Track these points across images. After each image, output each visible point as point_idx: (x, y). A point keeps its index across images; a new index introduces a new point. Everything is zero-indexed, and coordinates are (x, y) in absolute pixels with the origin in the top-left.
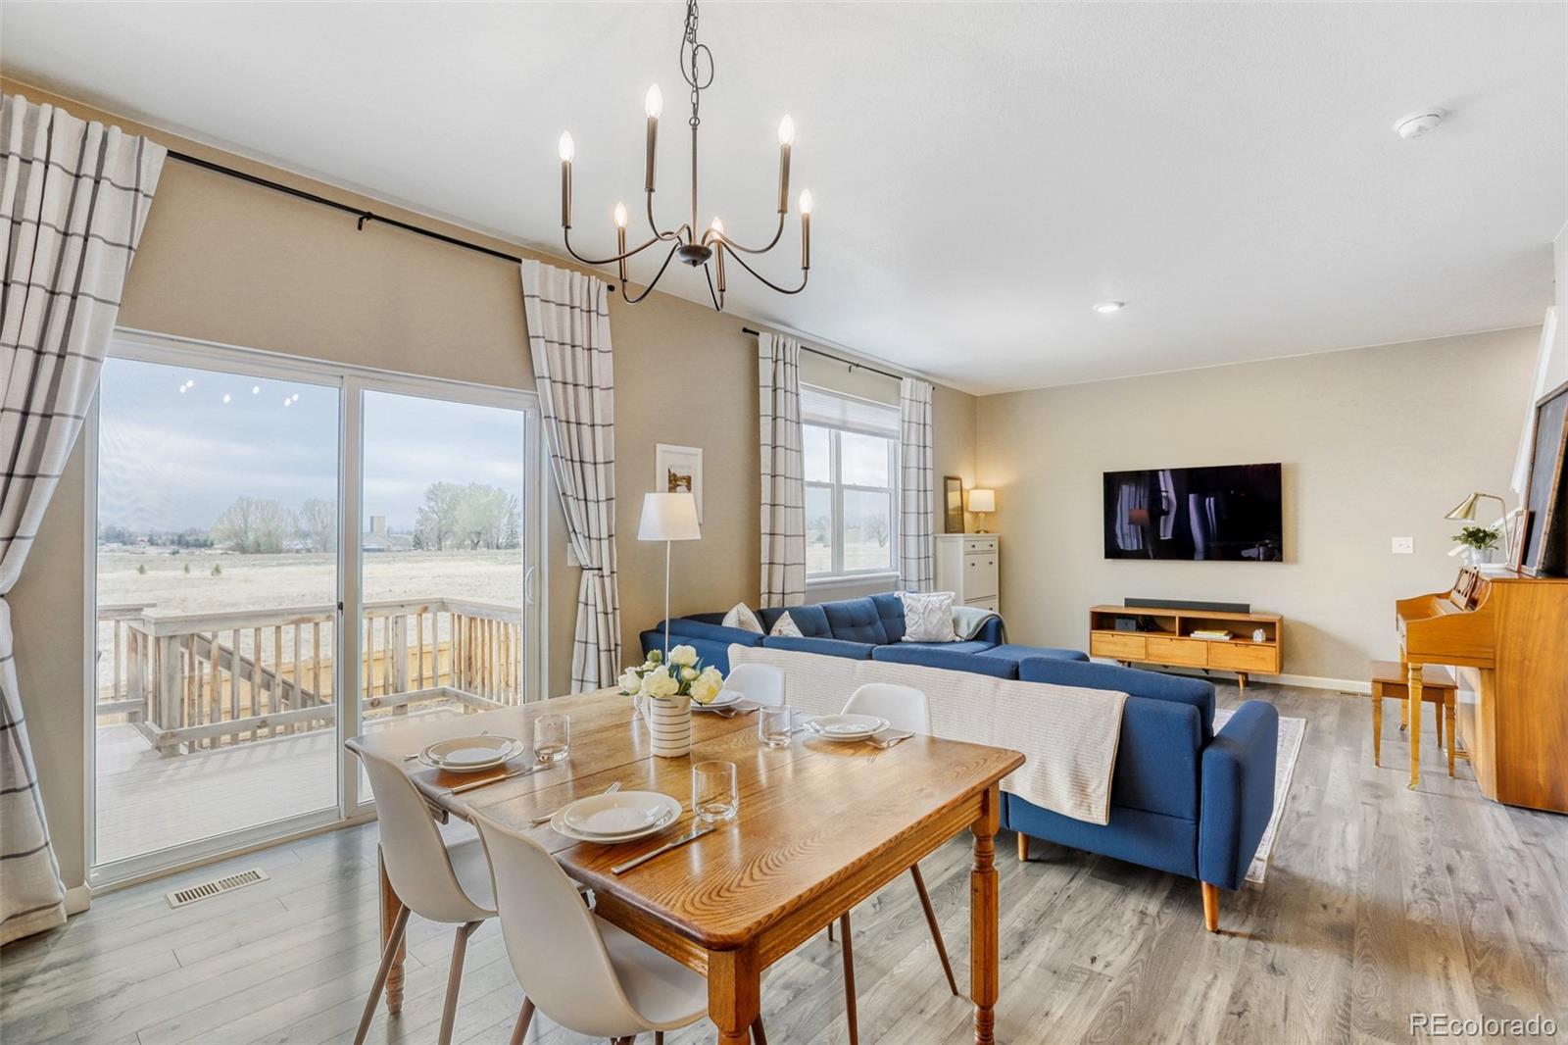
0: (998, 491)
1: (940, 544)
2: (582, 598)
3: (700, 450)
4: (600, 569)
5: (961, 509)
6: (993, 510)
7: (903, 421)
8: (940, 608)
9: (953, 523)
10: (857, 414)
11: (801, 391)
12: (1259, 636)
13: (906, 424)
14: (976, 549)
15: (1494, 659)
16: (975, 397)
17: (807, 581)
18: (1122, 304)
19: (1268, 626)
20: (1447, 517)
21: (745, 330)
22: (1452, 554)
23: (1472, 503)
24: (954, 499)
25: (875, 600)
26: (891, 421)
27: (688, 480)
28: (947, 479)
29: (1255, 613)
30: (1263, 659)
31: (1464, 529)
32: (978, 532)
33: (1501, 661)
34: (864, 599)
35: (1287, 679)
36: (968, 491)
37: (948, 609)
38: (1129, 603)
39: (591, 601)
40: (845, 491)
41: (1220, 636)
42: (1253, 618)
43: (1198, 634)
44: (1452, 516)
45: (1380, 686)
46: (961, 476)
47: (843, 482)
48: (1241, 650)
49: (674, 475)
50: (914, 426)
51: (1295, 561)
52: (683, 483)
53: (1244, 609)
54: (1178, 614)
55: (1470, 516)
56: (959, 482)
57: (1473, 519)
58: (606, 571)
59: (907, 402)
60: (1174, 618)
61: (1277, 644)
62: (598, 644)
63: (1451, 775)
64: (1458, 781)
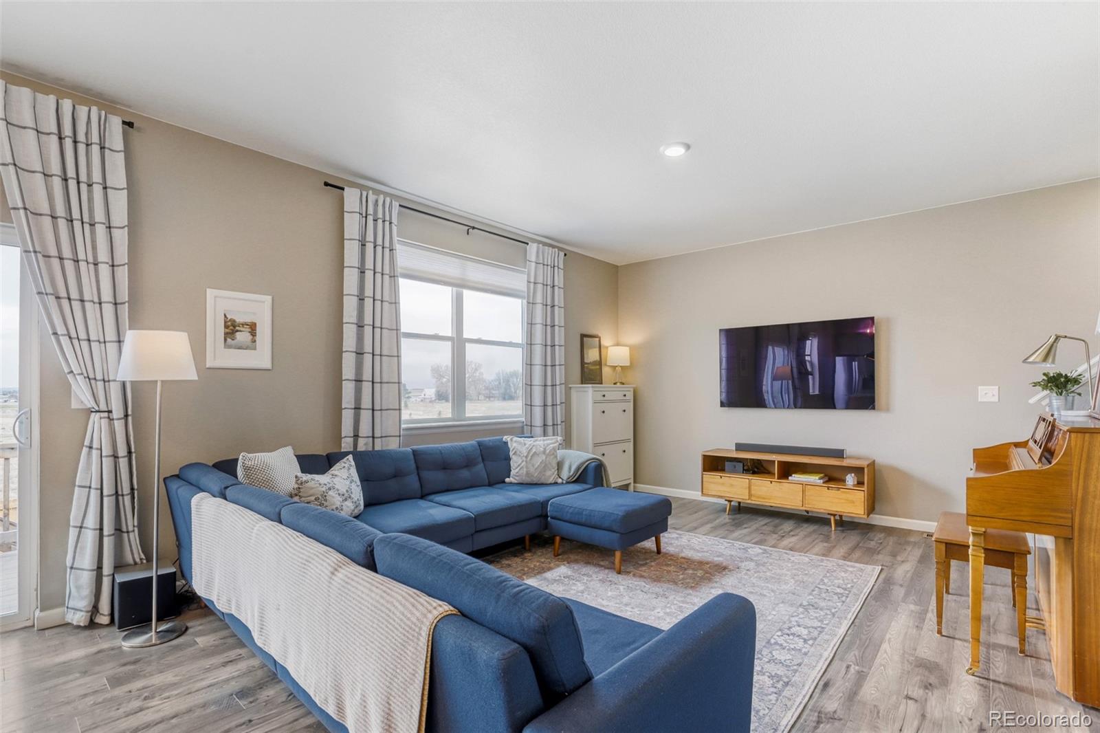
0: (633, 349)
1: (574, 395)
2: (87, 443)
3: (269, 298)
4: (110, 412)
5: (599, 363)
6: (628, 364)
7: (529, 282)
8: (544, 452)
9: (590, 374)
10: (476, 272)
11: (397, 247)
12: (850, 479)
13: (532, 285)
14: (605, 398)
15: (1072, 527)
16: (616, 267)
17: (403, 426)
19: (858, 471)
20: (1025, 361)
21: (326, 184)
22: (1032, 401)
23: (1052, 345)
24: (592, 355)
25: (480, 444)
26: (518, 281)
28: (583, 336)
29: (850, 457)
30: (853, 502)
31: (1044, 374)
32: (615, 384)
33: (1081, 530)
34: (469, 443)
35: (879, 520)
36: (607, 347)
37: (553, 453)
38: (740, 447)
39: (95, 445)
40: (467, 345)
41: (814, 479)
42: (846, 463)
43: (796, 477)
44: (1031, 360)
45: (943, 547)
46: (600, 335)
47: (466, 335)
48: (833, 493)
49: (233, 321)
50: (540, 287)
51: (888, 410)
52: (245, 329)
53: (839, 454)
54: (777, 458)
55: (1050, 360)
56: (597, 339)
57: (1053, 362)
58: (115, 415)
59: (533, 265)
60: (774, 461)
61: (865, 488)
62: (102, 489)
63: (1022, 651)
64: (1029, 661)
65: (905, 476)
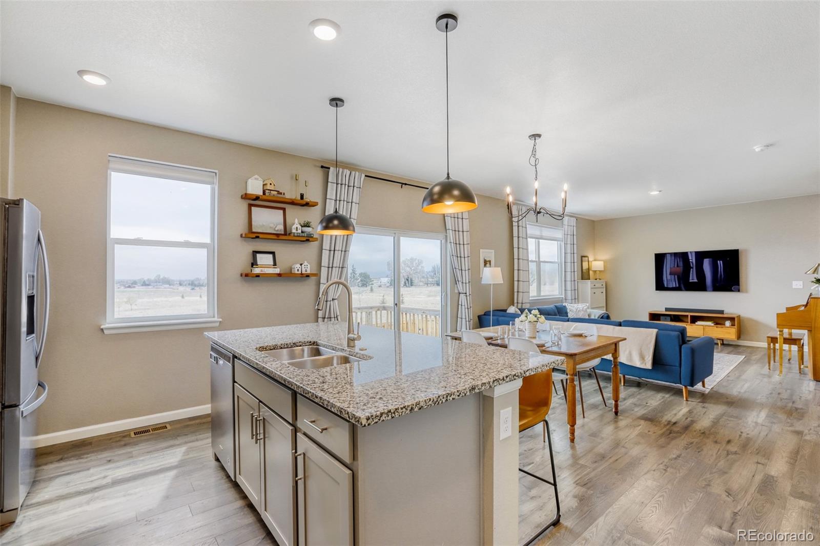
0: (605, 262)
1: (579, 284)
2: (460, 303)
3: (493, 251)
4: (466, 293)
5: (589, 269)
6: (603, 269)
7: (565, 234)
8: (583, 310)
9: (585, 275)
10: (547, 232)
11: (527, 226)
12: (728, 323)
13: (566, 236)
14: (596, 286)
15: (811, 327)
17: (530, 299)
18: (660, 191)
19: (732, 319)
20: (806, 273)
22: (812, 288)
23: (817, 268)
24: (585, 265)
25: (556, 306)
26: (559, 234)
27: (490, 261)
28: (582, 257)
29: (727, 314)
30: (729, 333)
31: (815, 278)
32: (596, 279)
33: (814, 328)
34: (552, 306)
35: (741, 343)
36: (591, 262)
37: (586, 311)
38: (667, 309)
39: (463, 304)
40: (541, 264)
41: (710, 323)
42: (725, 316)
43: (699, 323)
44: (808, 273)
45: (770, 339)
46: (588, 256)
47: (541, 260)
48: (719, 329)
49: (486, 260)
50: (569, 236)
51: (746, 292)
52: (488, 263)
53: (722, 312)
54: (690, 314)
55: (816, 273)
56: (587, 258)
57: (817, 274)
58: (468, 294)
59: (566, 226)
60: (688, 316)
61: (736, 327)
62: (466, 319)
63: (800, 373)
64: (802, 375)
65: (756, 323)
